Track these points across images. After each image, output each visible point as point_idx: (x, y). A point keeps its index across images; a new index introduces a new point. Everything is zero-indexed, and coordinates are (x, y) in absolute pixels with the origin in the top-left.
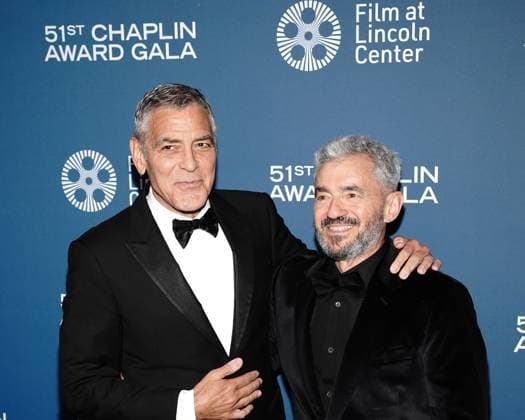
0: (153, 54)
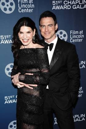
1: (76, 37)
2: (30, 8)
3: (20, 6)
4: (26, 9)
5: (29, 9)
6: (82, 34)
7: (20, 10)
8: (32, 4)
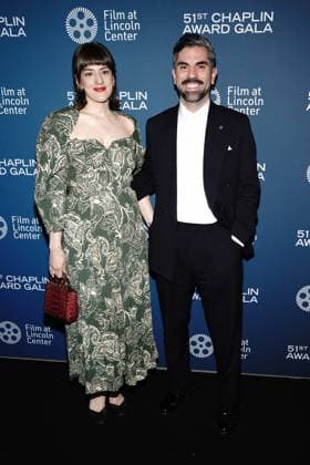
0: (247, 30)
1: (243, 102)
2: (131, 31)
3: (109, 27)
4: (122, 32)
5: (128, 32)
6: (258, 97)
7: (109, 36)
8: (135, 21)
